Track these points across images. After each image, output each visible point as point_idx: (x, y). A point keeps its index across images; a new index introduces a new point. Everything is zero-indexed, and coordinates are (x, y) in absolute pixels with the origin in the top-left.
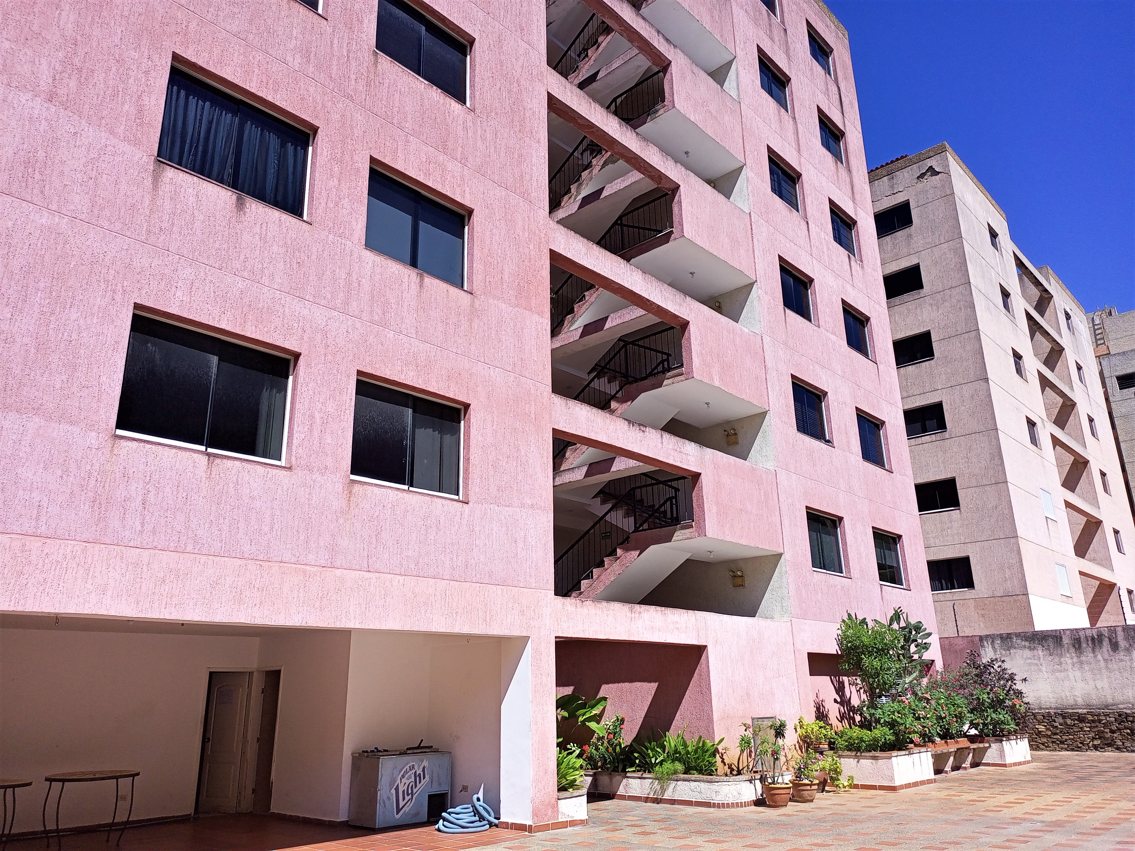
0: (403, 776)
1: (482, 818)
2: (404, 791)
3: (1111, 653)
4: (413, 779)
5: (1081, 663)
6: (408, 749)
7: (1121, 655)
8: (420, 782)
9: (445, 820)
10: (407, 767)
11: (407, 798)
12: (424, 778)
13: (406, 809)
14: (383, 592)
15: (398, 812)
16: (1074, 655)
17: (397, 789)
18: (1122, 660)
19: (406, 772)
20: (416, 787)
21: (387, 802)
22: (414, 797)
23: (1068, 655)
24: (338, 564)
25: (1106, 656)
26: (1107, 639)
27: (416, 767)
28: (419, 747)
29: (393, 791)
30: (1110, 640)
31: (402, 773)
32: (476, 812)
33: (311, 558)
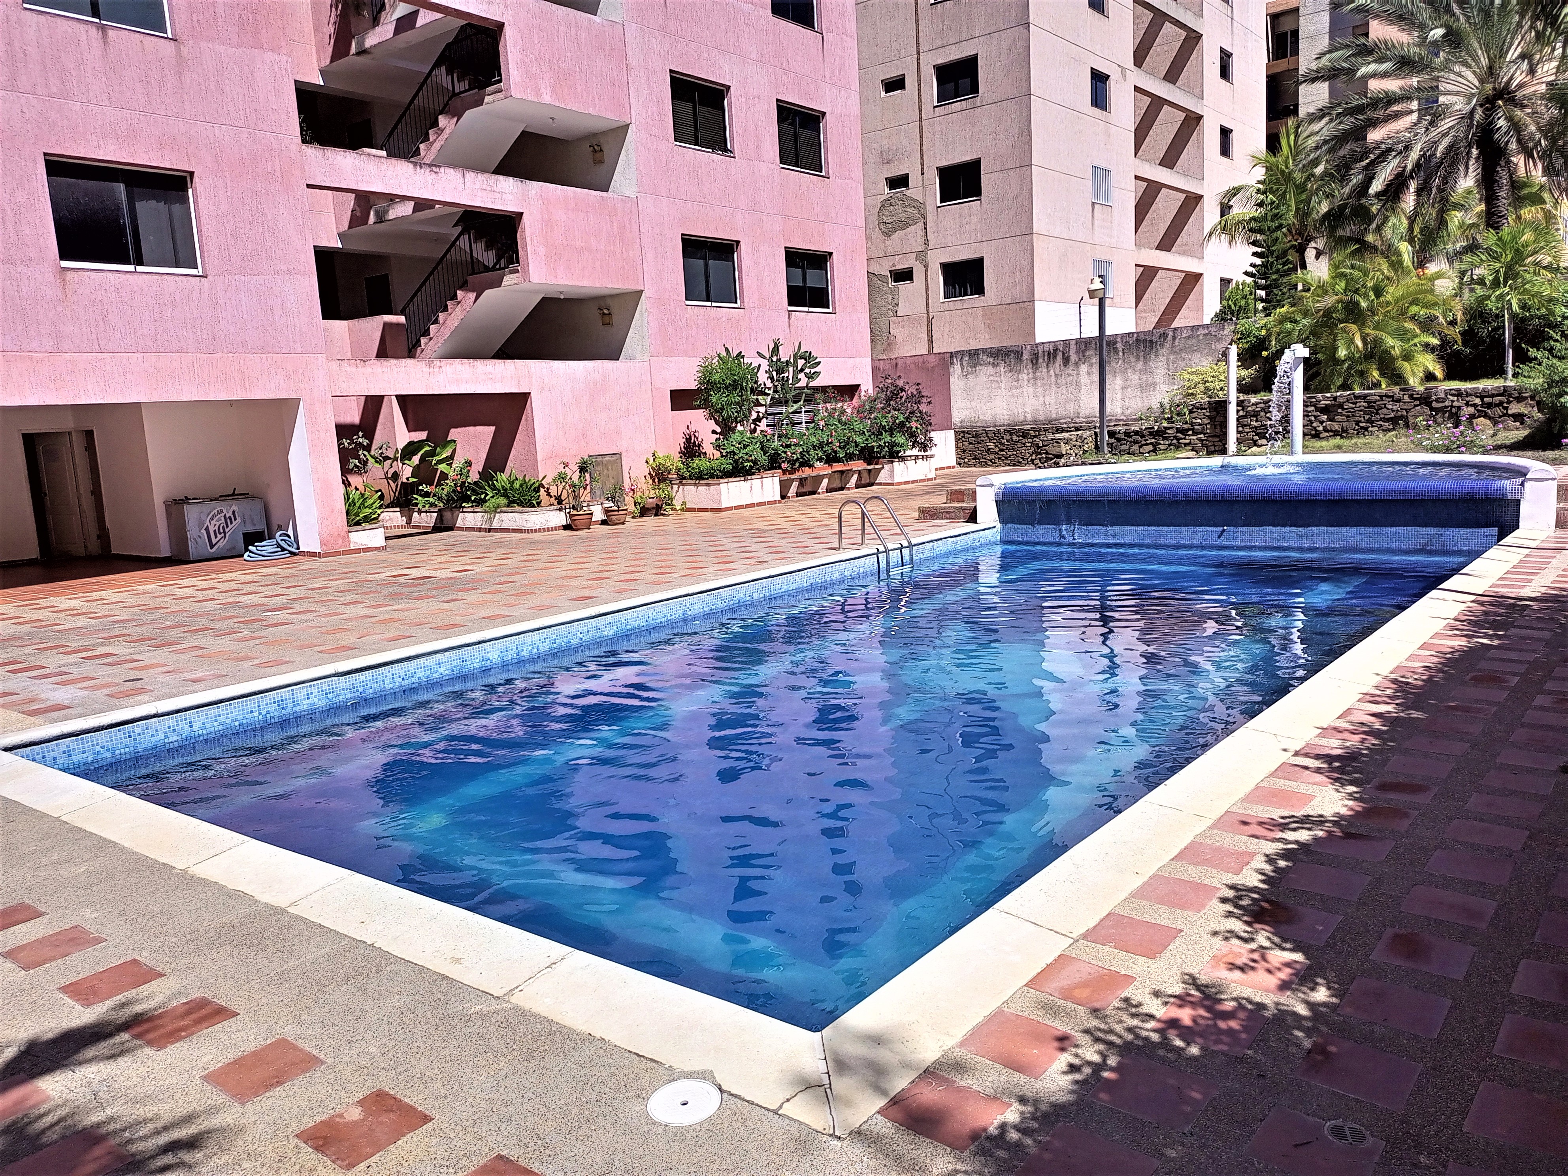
0: (212, 519)
1: (283, 549)
2: (215, 531)
3: (1062, 368)
4: (223, 521)
5: (1035, 378)
6: (221, 496)
7: (1070, 369)
8: (231, 523)
9: (251, 552)
10: (215, 511)
11: (219, 536)
12: (235, 519)
13: (221, 544)
14: (121, 370)
15: (212, 546)
16: (1030, 370)
17: (207, 529)
18: (1069, 375)
19: (215, 515)
20: (227, 526)
21: (198, 540)
22: (227, 535)
23: (1025, 371)
24: (66, 348)
25: (1058, 372)
26: (1061, 354)
27: (225, 511)
28: (233, 494)
29: (203, 531)
30: (1063, 354)
31: (210, 516)
32: (279, 546)
33: (35, 345)
